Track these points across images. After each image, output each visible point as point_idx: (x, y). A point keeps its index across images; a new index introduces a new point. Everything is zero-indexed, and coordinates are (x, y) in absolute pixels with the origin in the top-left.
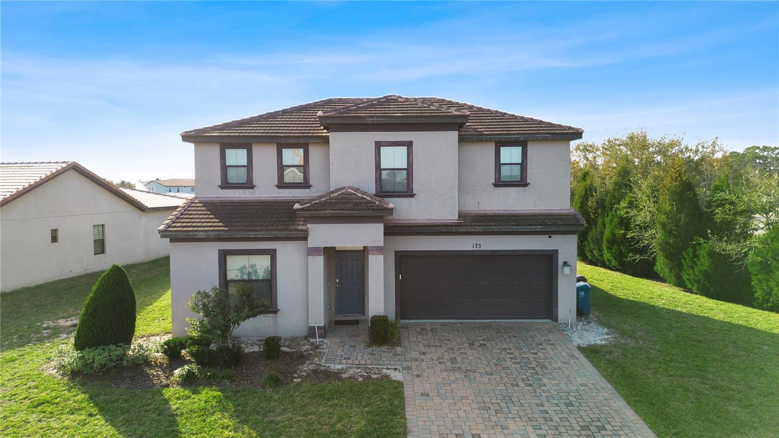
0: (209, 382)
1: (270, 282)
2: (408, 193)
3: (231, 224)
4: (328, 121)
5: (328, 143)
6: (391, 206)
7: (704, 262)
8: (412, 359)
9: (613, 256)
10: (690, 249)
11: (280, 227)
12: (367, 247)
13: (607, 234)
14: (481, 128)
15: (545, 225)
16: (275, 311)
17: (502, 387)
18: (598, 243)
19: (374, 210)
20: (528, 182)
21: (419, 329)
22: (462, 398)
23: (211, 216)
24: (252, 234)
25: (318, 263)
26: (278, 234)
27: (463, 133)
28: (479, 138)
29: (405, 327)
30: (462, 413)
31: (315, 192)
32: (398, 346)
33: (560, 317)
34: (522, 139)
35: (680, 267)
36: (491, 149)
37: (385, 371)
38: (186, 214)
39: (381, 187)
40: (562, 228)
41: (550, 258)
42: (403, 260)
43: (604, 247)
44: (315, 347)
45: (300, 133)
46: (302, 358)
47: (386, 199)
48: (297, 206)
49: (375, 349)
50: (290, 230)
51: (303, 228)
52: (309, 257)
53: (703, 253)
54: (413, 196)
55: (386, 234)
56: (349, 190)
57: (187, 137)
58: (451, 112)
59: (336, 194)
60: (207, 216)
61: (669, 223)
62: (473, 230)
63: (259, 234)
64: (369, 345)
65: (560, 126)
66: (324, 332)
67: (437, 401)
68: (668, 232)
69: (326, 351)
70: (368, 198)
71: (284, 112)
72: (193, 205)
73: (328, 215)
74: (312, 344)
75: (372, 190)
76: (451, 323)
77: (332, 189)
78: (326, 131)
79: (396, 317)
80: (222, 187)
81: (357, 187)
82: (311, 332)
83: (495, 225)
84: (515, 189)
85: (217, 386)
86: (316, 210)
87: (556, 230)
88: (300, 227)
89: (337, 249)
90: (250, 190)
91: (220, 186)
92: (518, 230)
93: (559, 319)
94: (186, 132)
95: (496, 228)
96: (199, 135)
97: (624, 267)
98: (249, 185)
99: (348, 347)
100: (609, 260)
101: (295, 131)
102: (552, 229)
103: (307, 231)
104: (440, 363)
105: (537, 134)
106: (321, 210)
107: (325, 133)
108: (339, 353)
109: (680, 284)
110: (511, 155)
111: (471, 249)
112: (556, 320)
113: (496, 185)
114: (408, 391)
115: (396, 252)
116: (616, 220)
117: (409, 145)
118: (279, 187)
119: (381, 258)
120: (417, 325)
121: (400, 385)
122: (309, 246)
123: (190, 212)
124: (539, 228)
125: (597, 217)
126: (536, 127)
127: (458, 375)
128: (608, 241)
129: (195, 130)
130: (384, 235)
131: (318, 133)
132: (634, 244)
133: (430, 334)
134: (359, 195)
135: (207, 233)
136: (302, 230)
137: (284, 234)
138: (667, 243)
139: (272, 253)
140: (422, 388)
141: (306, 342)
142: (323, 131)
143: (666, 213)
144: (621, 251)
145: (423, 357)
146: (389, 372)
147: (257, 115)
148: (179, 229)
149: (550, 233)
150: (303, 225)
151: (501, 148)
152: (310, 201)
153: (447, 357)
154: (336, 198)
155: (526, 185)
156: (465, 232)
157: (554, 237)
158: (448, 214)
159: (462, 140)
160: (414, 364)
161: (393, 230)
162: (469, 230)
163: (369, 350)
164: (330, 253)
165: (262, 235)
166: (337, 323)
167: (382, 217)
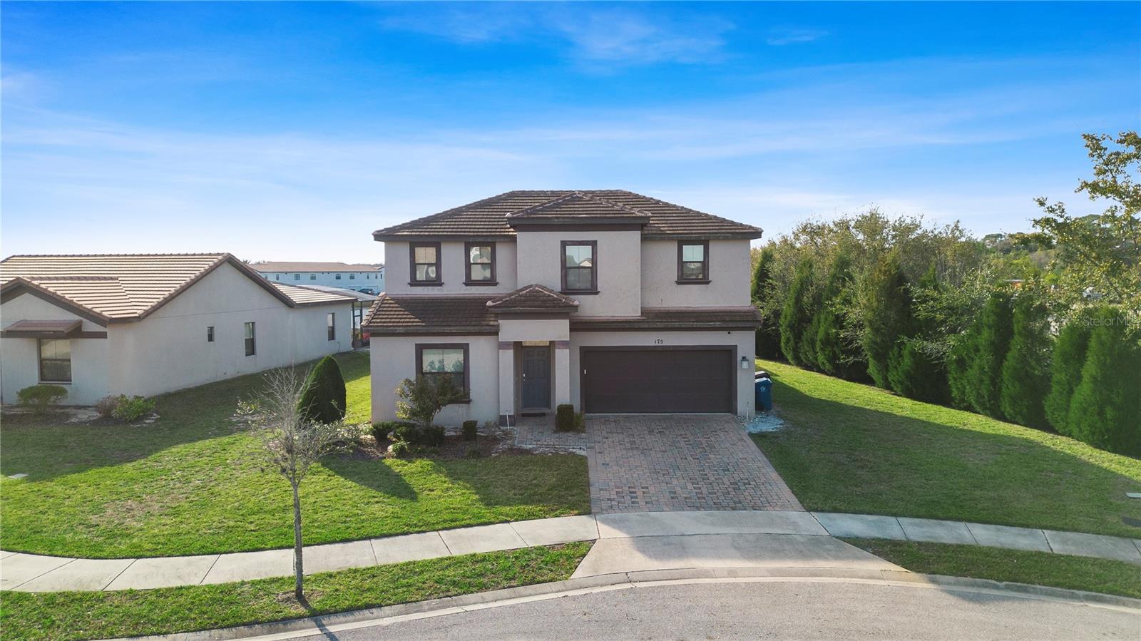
0: (420, 455)
1: (463, 374)
2: (593, 291)
3: (427, 320)
4: (516, 222)
5: (516, 241)
6: (576, 303)
7: (907, 361)
8: (595, 442)
9: (827, 359)
10: (896, 348)
11: (473, 323)
12: (554, 341)
13: (821, 335)
14: (664, 227)
15: (724, 321)
16: (468, 402)
17: (672, 460)
18: (812, 343)
19: (560, 307)
20: (710, 279)
21: (603, 420)
22: (637, 466)
23: (406, 313)
24: (447, 330)
25: (508, 356)
26: (471, 329)
27: (646, 232)
28: (662, 237)
29: (591, 419)
30: (635, 475)
31: (504, 287)
32: (582, 432)
33: (739, 409)
34: (703, 238)
35: (887, 368)
36: (673, 247)
37: (571, 450)
38: (382, 311)
39: (566, 285)
40: (740, 325)
41: (730, 352)
42: (588, 357)
43: (818, 349)
44: (506, 433)
45: (487, 232)
46: (496, 440)
47: (571, 297)
48: (489, 303)
49: (561, 435)
50: (482, 326)
51: (495, 323)
52: (500, 351)
53: (906, 352)
54: (597, 293)
55: (571, 330)
56: (537, 288)
57: (379, 236)
58: (634, 213)
59: (524, 292)
60: (402, 313)
61: (876, 320)
62: (655, 326)
63: (454, 330)
64: (556, 432)
65: (741, 225)
66: (514, 420)
67: (615, 468)
68: (876, 331)
69: (517, 436)
70: (555, 296)
71: (468, 207)
72: (385, 302)
73: (518, 312)
74: (503, 431)
75: (558, 287)
76: (634, 416)
77: (520, 287)
78: (512, 230)
79: (581, 409)
80: (411, 285)
81: (544, 284)
82: (502, 421)
83: (675, 322)
84: (698, 286)
85: (427, 457)
86: (506, 307)
87: (734, 326)
88: (492, 323)
89: (523, 345)
90: (439, 287)
91: (409, 284)
92: (698, 326)
93: (738, 412)
94: (378, 231)
95: (677, 325)
96: (391, 233)
97: (839, 372)
98: (437, 282)
99: (537, 433)
100: (823, 363)
101: (482, 229)
102: (730, 325)
103: (498, 326)
104: (620, 444)
105: (717, 233)
106: (512, 307)
107: (511, 232)
108: (529, 436)
109: (888, 387)
110: (693, 253)
111: (653, 344)
112: (736, 413)
113: (679, 283)
114: (591, 462)
115: (581, 347)
116: (831, 318)
117: (593, 244)
118: (466, 284)
119: (567, 351)
120: (601, 417)
121: (584, 458)
122: (500, 340)
123: (385, 309)
124: (718, 324)
125: (813, 315)
126: (718, 226)
127: (635, 452)
128: (821, 341)
129: (386, 229)
130: (570, 331)
131: (505, 232)
132: (847, 345)
133: (613, 424)
134: (546, 292)
135: (406, 328)
136: (493, 326)
137: (477, 329)
138: (875, 343)
139: (465, 348)
140: (603, 459)
141: (497, 429)
142: (510, 230)
143: (873, 310)
144: (834, 353)
145: (606, 440)
146: (574, 450)
147: (442, 212)
148: (380, 324)
149: (729, 329)
150: (494, 321)
151: (684, 246)
152: (501, 299)
153: (627, 440)
154: (525, 296)
155: (708, 283)
156: (646, 328)
157: (733, 332)
158: (631, 310)
159: (644, 239)
160: (597, 446)
161: (579, 326)
162: (651, 327)
163: (557, 435)
164: (518, 346)
165: (457, 330)
166: (524, 415)
167: (568, 313)
